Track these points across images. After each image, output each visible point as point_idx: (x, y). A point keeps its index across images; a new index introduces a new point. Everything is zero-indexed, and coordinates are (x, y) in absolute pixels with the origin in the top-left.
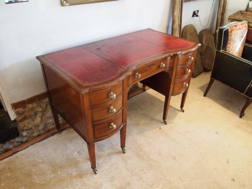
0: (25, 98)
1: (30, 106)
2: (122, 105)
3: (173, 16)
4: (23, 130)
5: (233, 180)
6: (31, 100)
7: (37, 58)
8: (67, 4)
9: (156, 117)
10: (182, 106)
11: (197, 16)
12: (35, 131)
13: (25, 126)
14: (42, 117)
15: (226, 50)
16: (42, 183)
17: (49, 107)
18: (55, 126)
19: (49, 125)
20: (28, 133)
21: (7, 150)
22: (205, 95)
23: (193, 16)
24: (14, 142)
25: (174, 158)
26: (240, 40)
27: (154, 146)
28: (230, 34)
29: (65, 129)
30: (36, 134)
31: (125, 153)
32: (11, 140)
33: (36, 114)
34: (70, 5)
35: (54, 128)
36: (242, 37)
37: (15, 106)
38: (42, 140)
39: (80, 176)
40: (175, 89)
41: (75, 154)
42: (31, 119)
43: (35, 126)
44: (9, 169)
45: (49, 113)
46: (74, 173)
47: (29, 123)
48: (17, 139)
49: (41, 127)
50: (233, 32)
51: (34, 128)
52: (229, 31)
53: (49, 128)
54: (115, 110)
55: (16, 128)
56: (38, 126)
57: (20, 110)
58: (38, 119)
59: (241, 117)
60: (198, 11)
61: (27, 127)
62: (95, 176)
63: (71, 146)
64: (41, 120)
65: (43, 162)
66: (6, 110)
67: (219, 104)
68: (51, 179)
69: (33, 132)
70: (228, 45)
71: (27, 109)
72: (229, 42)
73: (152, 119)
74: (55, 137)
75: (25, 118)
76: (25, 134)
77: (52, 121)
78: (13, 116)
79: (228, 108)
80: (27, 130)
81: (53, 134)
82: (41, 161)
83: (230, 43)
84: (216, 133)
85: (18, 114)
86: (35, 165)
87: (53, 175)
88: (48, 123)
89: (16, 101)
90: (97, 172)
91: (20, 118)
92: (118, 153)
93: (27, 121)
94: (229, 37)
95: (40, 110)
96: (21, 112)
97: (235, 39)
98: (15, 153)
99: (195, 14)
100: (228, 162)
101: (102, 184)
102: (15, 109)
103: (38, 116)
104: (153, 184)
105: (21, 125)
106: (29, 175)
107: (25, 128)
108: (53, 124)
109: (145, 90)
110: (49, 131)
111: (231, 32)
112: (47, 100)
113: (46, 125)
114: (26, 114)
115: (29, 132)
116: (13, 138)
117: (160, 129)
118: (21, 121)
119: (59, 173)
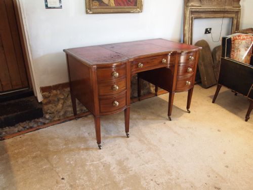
0: (51, 84)
1: (54, 92)
2: (125, 88)
3: (184, 30)
4: (47, 113)
5: (227, 167)
6: (56, 87)
7: (64, 50)
8: (90, 12)
9: (162, 115)
10: (188, 107)
11: (209, 33)
12: (56, 116)
13: (48, 109)
14: (63, 104)
15: (230, 57)
16: (55, 151)
17: (70, 96)
18: (73, 115)
19: (68, 113)
20: (50, 117)
21: (31, 128)
22: (213, 102)
23: (206, 33)
24: (38, 122)
25: (173, 145)
26: (246, 50)
27: (156, 135)
28: (232, 42)
29: (81, 117)
30: (56, 118)
31: (128, 137)
32: (36, 120)
33: (58, 100)
34: (93, 13)
35: (72, 116)
36: (248, 47)
37: (43, 90)
38: (61, 123)
39: (87, 149)
40: (178, 86)
41: (86, 135)
42: (54, 105)
43: (57, 111)
44: (31, 139)
45: (69, 102)
46: (82, 147)
47: (53, 108)
48: (41, 120)
49: (62, 113)
50: (236, 41)
51: (55, 113)
52: (232, 40)
53: (68, 116)
54: (117, 88)
55: (41, 109)
56: (59, 112)
57: (46, 94)
58: (60, 106)
59: (246, 120)
60: (211, 29)
61: (50, 111)
62: (99, 151)
63: (84, 129)
64: (62, 106)
65: (58, 138)
66: (35, 95)
67: (227, 109)
68: (62, 149)
69: (54, 117)
70: (232, 53)
71: (52, 95)
72: (233, 49)
73: (159, 116)
74: (72, 122)
75: (49, 102)
76: (47, 116)
77: (71, 109)
78: (40, 98)
79: (235, 113)
80: (50, 113)
81: (70, 120)
82: (57, 136)
83: (233, 51)
84: (219, 131)
85: (44, 97)
86: (52, 139)
87: (64, 147)
88: (68, 111)
89: (44, 85)
90: (101, 148)
91: (46, 101)
92: (123, 137)
93: (51, 105)
94: (233, 45)
95: (62, 97)
96: (46, 96)
97: (239, 47)
98: (37, 129)
99: (207, 31)
100: (224, 153)
101: (104, 157)
102: (43, 92)
103: (60, 102)
104: (149, 161)
105: (45, 107)
106: (46, 144)
107: (49, 111)
108: (72, 113)
109: (156, 95)
110: (67, 117)
111: (234, 40)
112: (69, 89)
113: (66, 112)
114: (50, 98)
115: (52, 115)
116: (38, 118)
117: (165, 123)
118: (46, 104)
119: (70, 145)
